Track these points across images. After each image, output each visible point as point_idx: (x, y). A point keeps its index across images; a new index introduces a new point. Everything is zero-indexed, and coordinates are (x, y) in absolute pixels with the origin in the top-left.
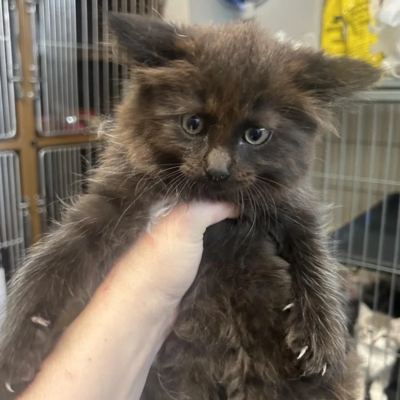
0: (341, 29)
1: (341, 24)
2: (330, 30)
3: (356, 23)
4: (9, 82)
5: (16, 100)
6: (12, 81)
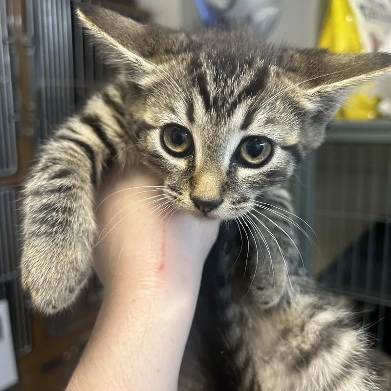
4: (10, 122)
5: (18, 138)
6: (13, 121)
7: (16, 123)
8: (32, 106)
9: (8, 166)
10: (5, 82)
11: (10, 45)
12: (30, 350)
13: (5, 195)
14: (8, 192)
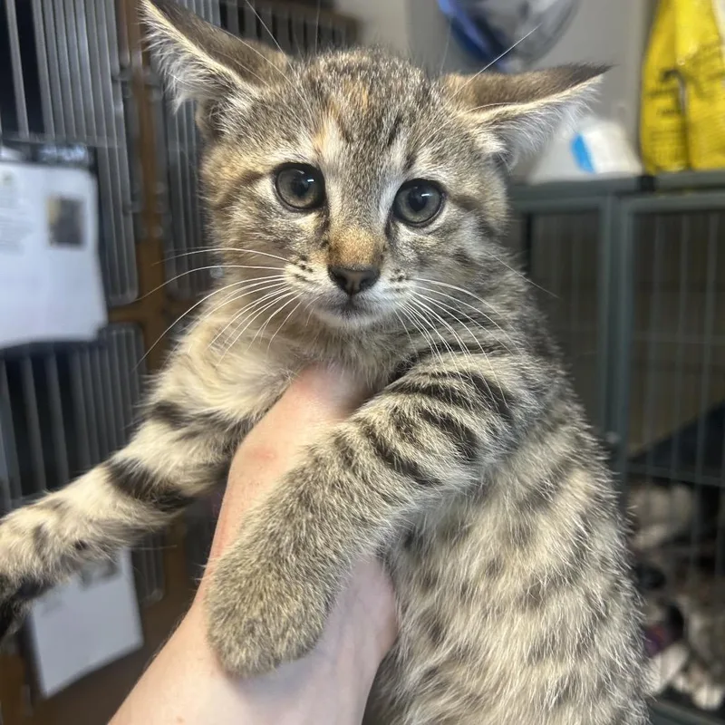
0: (674, 92)
1: (675, 82)
2: (656, 94)
3: (702, 78)
4: (125, 214)
5: (137, 242)
6: (130, 212)
7: (135, 215)
8: (161, 188)
9: (123, 291)
10: (116, 146)
11: (124, 84)
12: (161, 598)
13: (119, 336)
14: (123, 331)
